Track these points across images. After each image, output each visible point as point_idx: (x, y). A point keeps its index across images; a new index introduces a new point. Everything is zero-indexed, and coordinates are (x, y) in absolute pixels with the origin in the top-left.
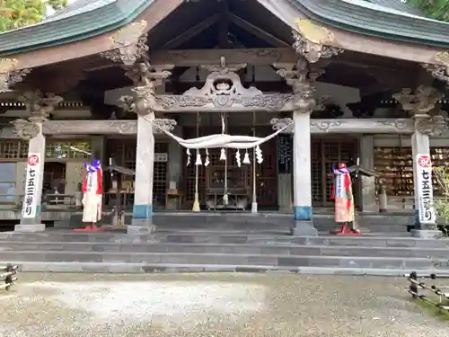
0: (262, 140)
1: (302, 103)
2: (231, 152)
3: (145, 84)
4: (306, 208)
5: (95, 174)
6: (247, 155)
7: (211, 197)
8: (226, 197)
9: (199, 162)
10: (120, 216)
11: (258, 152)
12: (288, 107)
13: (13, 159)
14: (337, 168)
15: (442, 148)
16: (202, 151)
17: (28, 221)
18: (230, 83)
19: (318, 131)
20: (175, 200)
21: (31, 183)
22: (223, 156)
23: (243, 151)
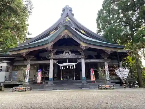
0: (75, 64)
1: (82, 57)
2: (69, 66)
3: (51, 53)
4: (84, 78)
5: (40, 72)
6: (72, 67)
7: (65, 77)
8: (68, 77)
9: (62, 69)
10: (44, 82)
11: (75, 66)
12: (80, 57)
13: (17, 70)
14: (91, 69)
15: (116, 65)
16: (63, 66)
17: (26, 82)
18: (69, 53)
19: (86, 62)
20: (56, 79)
21: (27, 74)
22: (67, 67)
23: (71, 66)
